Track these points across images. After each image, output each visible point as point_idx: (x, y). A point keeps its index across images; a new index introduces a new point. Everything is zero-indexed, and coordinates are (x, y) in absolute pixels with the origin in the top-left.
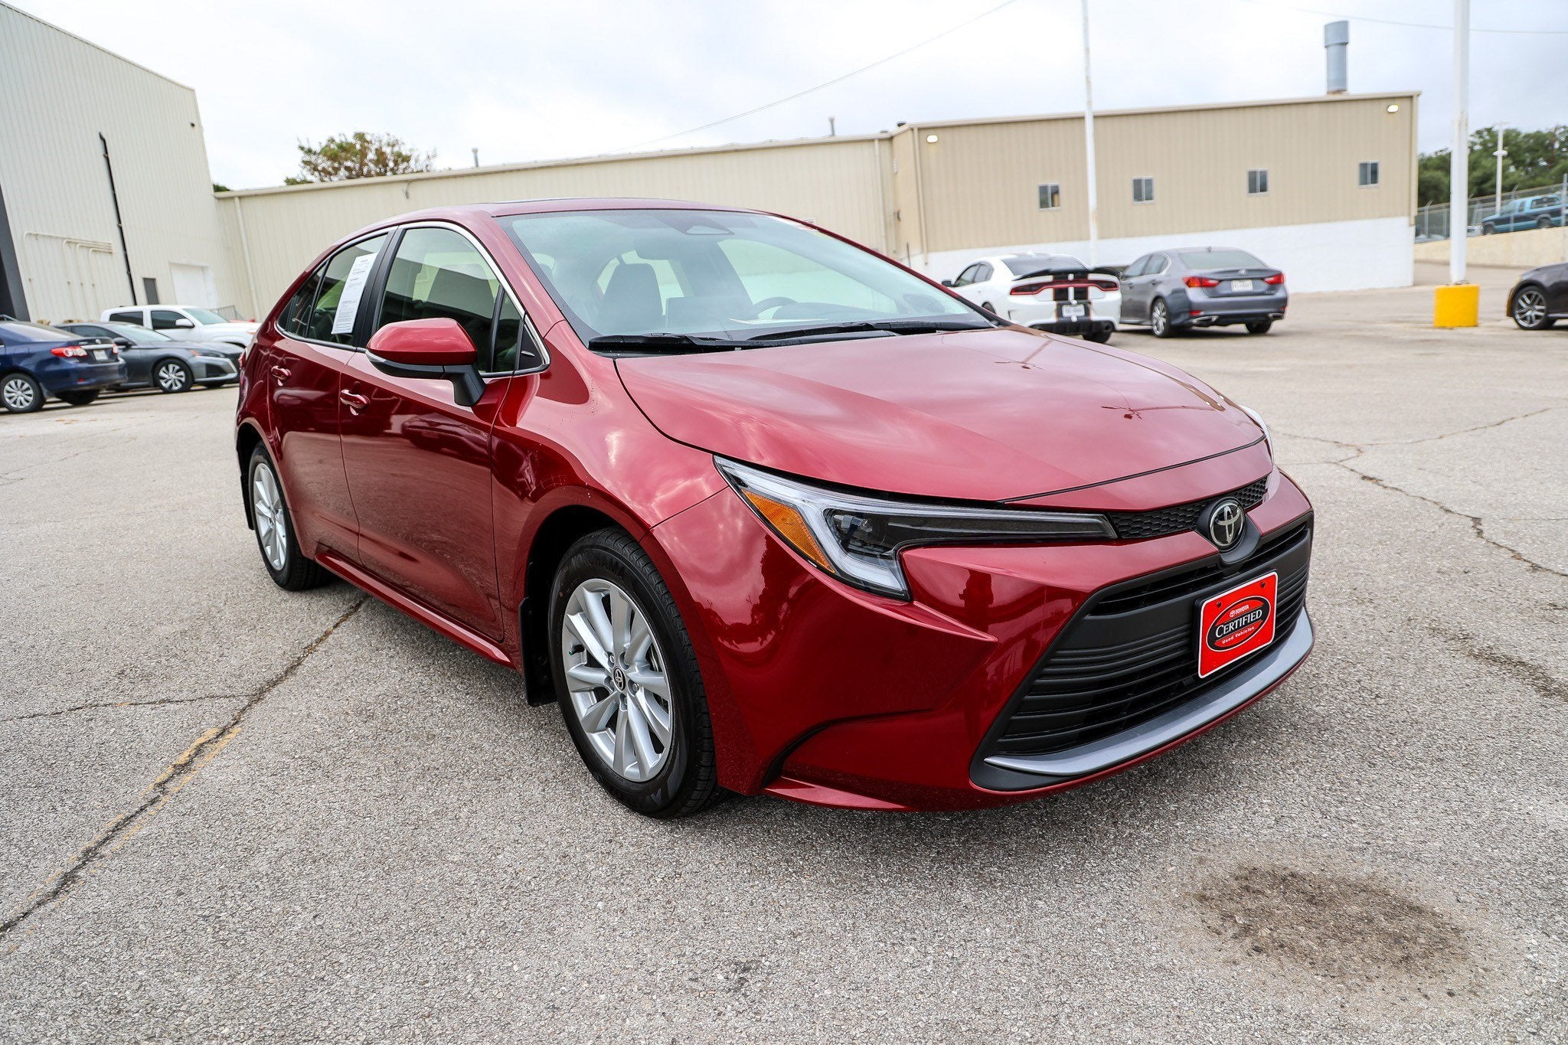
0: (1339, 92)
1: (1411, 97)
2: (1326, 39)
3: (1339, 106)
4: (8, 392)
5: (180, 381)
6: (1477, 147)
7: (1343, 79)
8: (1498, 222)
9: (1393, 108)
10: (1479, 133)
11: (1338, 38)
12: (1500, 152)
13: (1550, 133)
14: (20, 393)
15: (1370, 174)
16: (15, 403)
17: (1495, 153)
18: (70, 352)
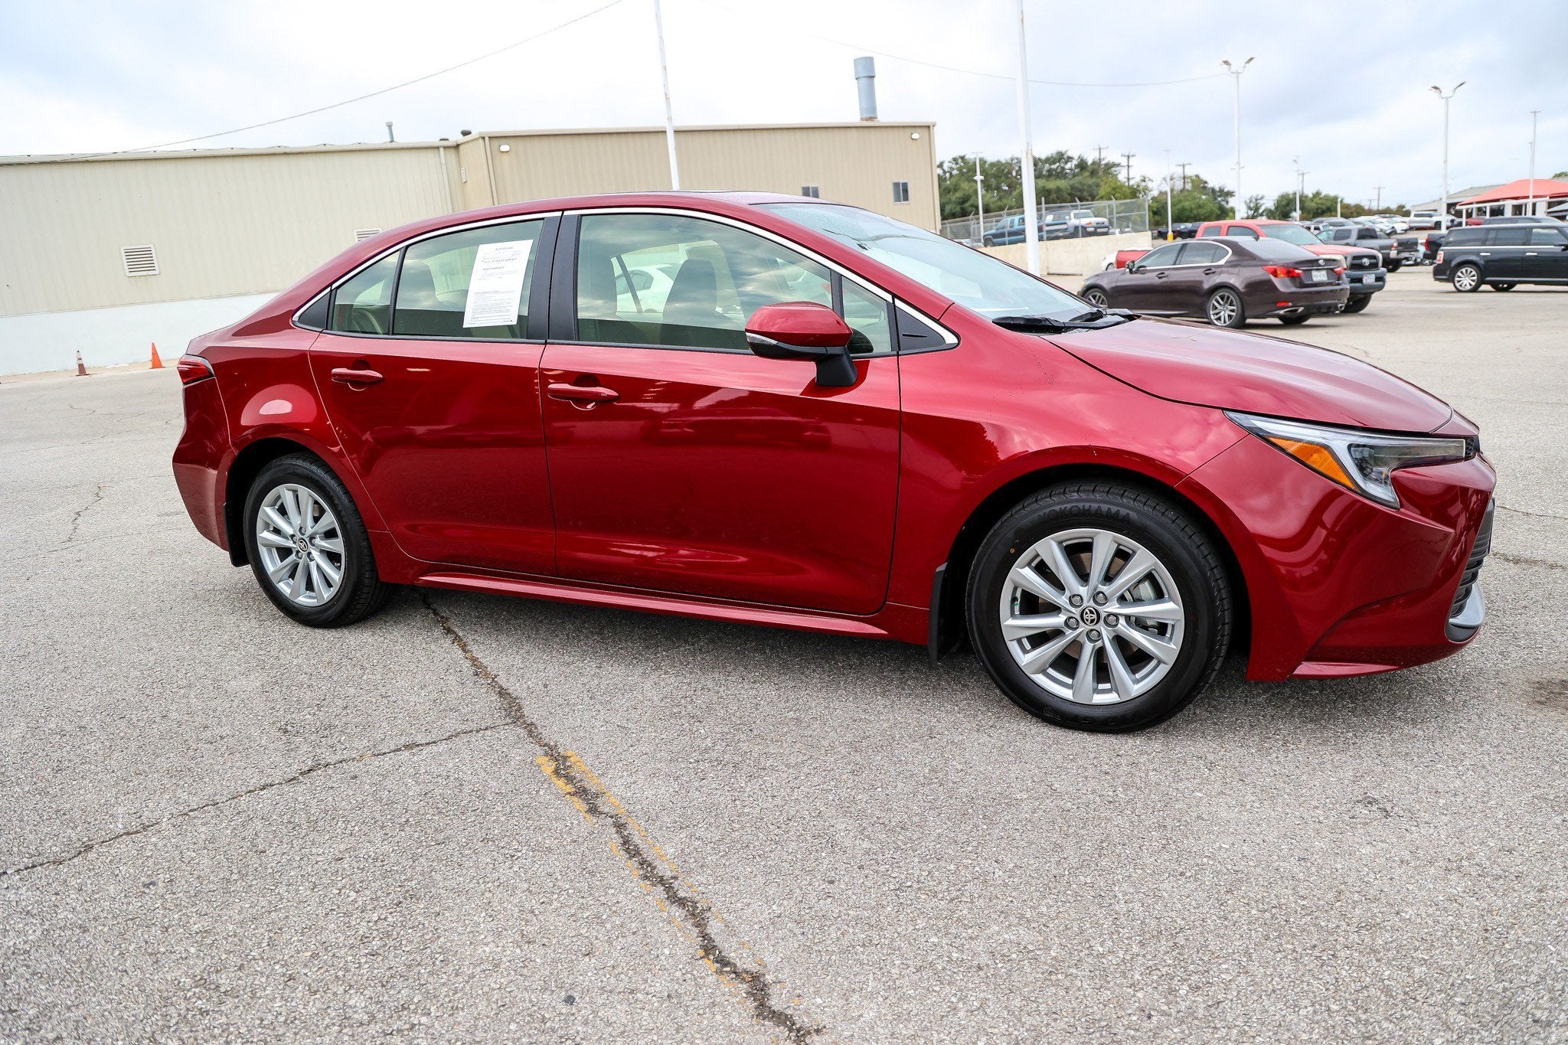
0: (871, 119)
1: (929, 127)
2: (856, 72)
3: (873, 132)
6: (955, 172)
7: (873, 109)
8: (995, 236)
9: (916, 136)
10: (955, 160)
11: (866, 72)
12: (979, 177)
13: (1007, 163)
15: (902, 192)
17: (975, 178)
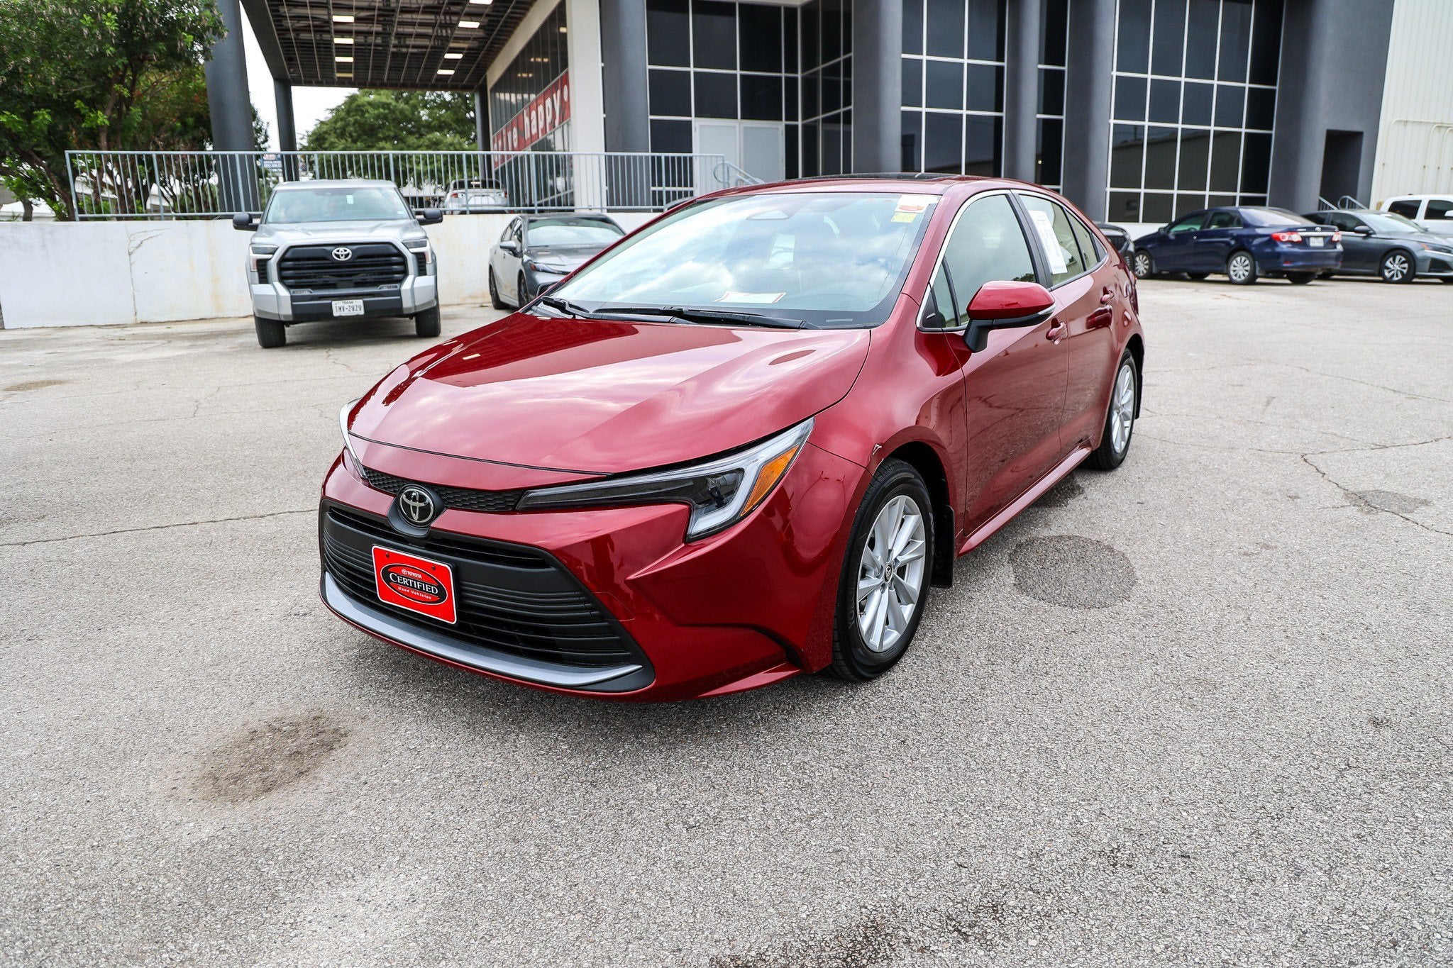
4: (1235, 266)
5: (1402, 272)
14: (1241, 268)
16: (1236, 275)
18: (1286, 237)
